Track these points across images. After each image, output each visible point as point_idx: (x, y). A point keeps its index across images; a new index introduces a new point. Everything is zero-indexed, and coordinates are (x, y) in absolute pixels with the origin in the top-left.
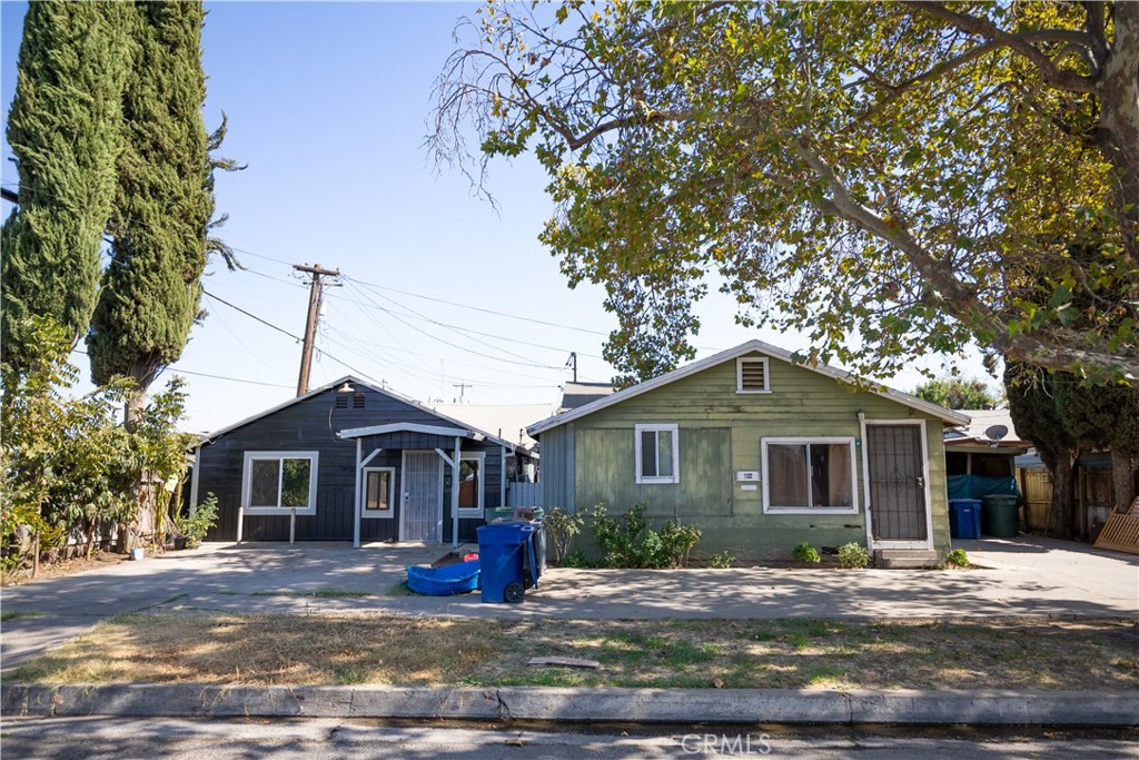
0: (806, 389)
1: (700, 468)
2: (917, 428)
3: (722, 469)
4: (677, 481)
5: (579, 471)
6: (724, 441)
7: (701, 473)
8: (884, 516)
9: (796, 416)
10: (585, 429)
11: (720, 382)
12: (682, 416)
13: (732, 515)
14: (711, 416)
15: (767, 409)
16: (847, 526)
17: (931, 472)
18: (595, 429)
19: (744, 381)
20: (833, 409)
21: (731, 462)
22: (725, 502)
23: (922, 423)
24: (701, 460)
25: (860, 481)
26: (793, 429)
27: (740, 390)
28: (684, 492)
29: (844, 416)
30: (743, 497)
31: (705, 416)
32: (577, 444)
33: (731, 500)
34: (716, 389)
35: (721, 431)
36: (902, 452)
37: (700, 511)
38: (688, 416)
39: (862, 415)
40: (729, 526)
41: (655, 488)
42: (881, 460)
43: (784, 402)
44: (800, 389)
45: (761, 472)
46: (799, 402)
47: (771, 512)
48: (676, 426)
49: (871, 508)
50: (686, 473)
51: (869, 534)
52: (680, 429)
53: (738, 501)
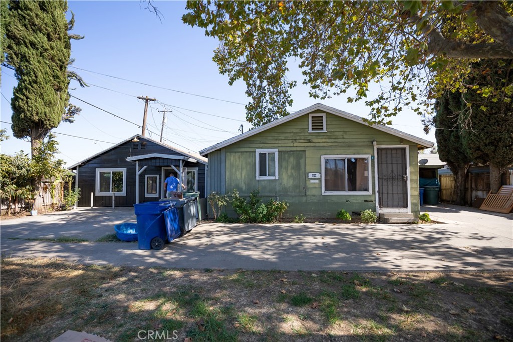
0: (346, 130)
1: (289, 172)
2: (404, 149)
3: (301, 172)
4: (277, 178)
5: (227, 174)
6: (302, 158)
7: (290, 174)
8: (385, 196)
9: (340, 144)
10: (230, 152)
11: (300, 127)
12: (280, 145)
13: (306, 195)
14: (295, 145)
15: (324, 140)
16: (366, 201)
17: (411, 173)
18: (236, 152)
19: (312, 126)
20: (359, 140)
21: (305, 168)
22: (302, 188)
23: (407, 147)
24: (290, 168)
25: (373, 177)
26: (338, 151)
27: (310, 131)
28: (281, 184)
29: (365, 144)
30: (311, 186)
31: (292, 145)
32: (227, 160)
33: (305, 188)
34: (298, 131)
35: (300, 152)
36: (396, 162)
37: (289, 193)
38: (283, 145)
39: (375, 143)
40: (304, 201)
41: (266, 182)
42: (384, 166)
43: (333, 137)
44: (342, 130)
45: (321, 173)
46: (341, 137)
47: (326, 194)
48: (277, 150)
49: (378, 191)
50: (282, 174)
51: (377, 205)
52: (279, 151)
53: (308, 188)
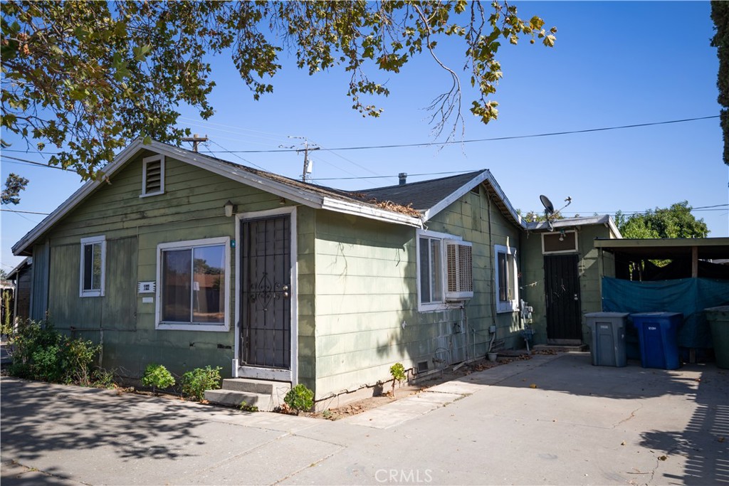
0: (193, 184)
2: (288, 218)
3: (132, 280)
4: (103, 295)
5: (51, 286)
6: (135, 251)
7: (119, 285)
8: (253, 334)
9: (183, 217)
10: (56, 246)
11: (130, 188)
12: (108, 227)
13: (136, 330)
14: (126, 225)
15: (162, 211)
16: (220, 346)
17: (300, 277)
18: (61, 246)
19: (147, 183)
21: (138, 272)
22: (131, 313)
23: (293, 211)
24: (120, 272)
25: (233, 289)
26: (182, 232)
27: (143, 195)
28: (108, 306)
30: (144, 310)
31: (120, 225)
34: (129, 196)
35: (132, 240)
36: (272, 252)
37: (116, 325)
38: (111, 226)
39: (228, 209)
40: (134, 342)
41: (91, 302)
42: (253, 262)
43: (175, 202)
44: (187, 185)
45: (155, 282)
46: (186, 200)
47: (162, 327)
48: (103, 238)
49: (240, 324)
50: (110, 286)
51: (236, 358)
52: (107, 240)
53: (140, 314)
